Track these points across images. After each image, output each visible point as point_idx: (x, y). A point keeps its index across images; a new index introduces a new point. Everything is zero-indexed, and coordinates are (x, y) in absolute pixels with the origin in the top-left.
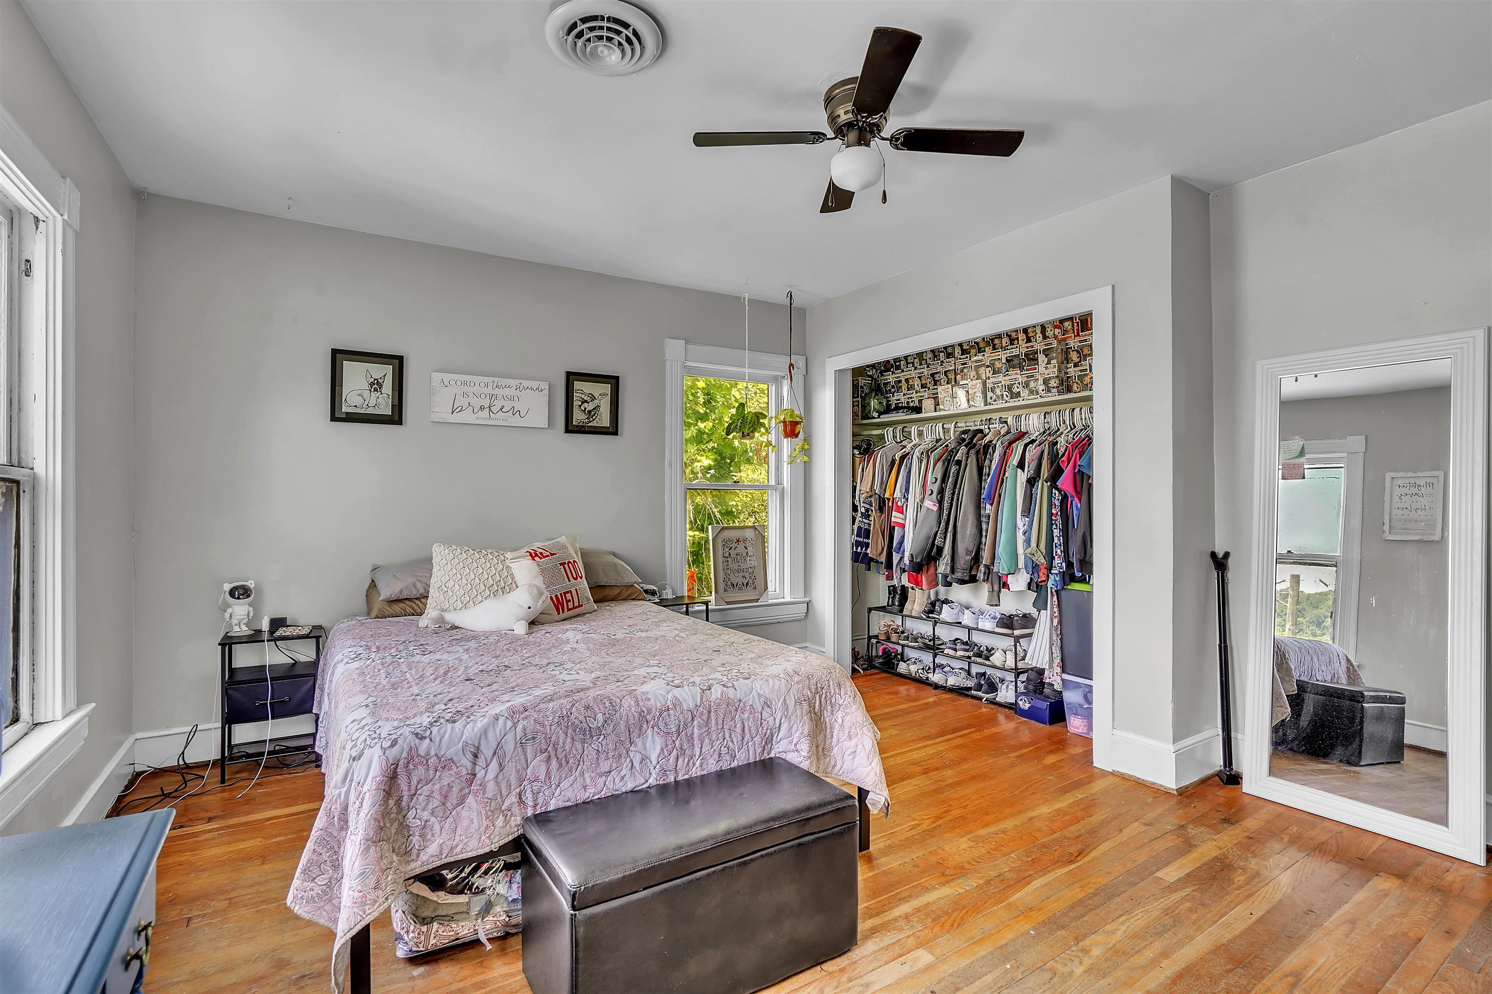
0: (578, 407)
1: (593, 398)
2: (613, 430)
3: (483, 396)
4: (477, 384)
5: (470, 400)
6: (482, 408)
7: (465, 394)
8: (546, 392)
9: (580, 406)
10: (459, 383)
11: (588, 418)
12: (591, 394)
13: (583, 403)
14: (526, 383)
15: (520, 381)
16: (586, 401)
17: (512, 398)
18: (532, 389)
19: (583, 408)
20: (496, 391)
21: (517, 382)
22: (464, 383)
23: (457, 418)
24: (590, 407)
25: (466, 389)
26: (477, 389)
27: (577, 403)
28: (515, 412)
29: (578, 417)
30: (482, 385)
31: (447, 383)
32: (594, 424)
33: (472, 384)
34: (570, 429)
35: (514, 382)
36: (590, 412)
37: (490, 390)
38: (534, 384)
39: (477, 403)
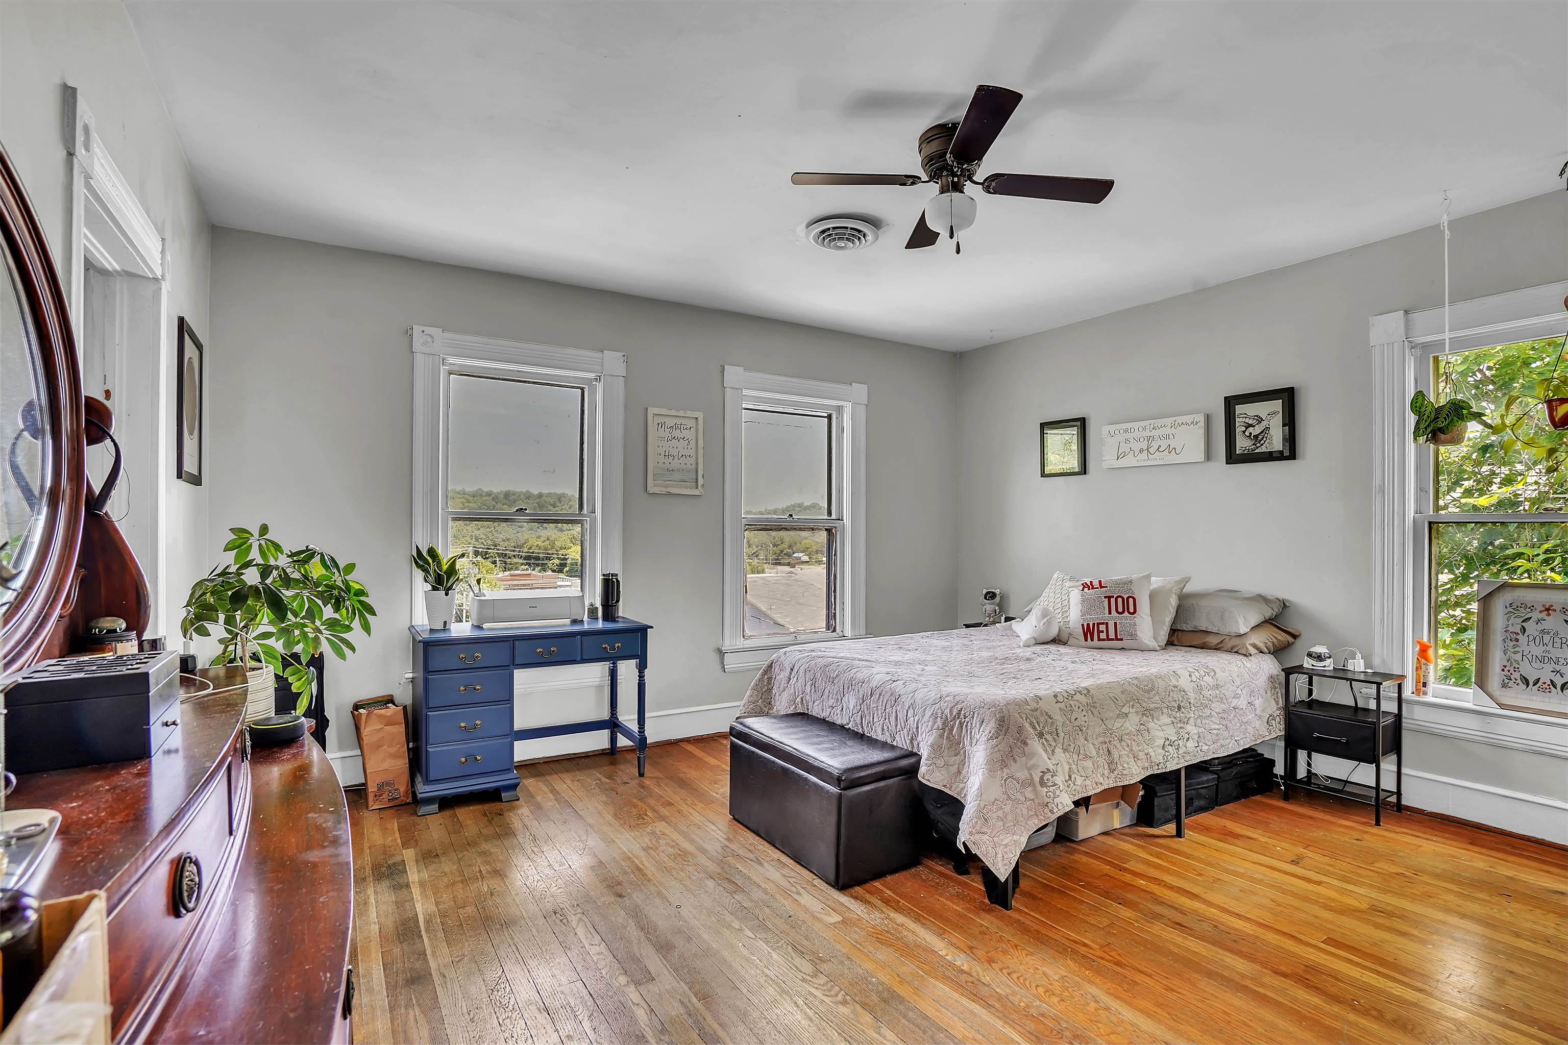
0: (1241, 433)
1: (1260, 420)
2: (1290, 452)
3: (1142, 439)
4: (1136, 430)
5: (1131, 445)
6: (1141, 451)
7: (1127, 441)
8: (1202, 424)
9: (1244, 432)
10: (1122, 431)
11: (1254, 444)
12: (1257, 416)
13: (1247, 428)
14: (1180, 419)
15: (1174, 418)
16: (1251, 426)
17: (1167, 437)
18: (1187, 424)
19: (1247, 434)
20: (1154, 433)
21: (1172, 420)
22: (1126, 431)
23: (1123, 463)
24: (1256, 431)
25: (1128, 435)
26: (1136, 434)
27: (1239, 429)
28: (1170, 449)
29: (1242, 444)
30: (1141, 429)
31: (1112, 433)
32: (1263, 449)
33: (1133, 430)
34: (1232, 458)
35: (1168, 420)
36: (1256, 437)
37: (1147, 433)
38: (1188, 419)
39: (1136, 446)
